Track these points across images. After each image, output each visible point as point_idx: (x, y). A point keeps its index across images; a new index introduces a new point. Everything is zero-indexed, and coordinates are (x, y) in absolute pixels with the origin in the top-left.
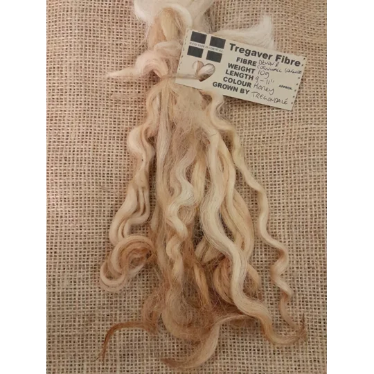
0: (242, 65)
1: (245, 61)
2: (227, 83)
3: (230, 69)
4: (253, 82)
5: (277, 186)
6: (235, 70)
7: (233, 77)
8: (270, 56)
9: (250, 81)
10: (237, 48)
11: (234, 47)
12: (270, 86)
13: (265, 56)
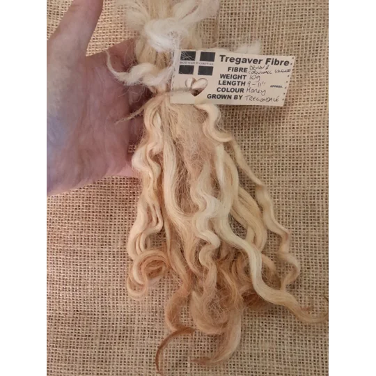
0: (234, 73)
1: (236, 69)
2: (221, 93)
3: (222, 79)
4: (246, 88)
6: (227, 80)
7: (226, 86)
8: (260, 60)
9: (243, 87)
10: (227, 58)
11: (224, 58)
12: (262, 88)
13: (255, 61)
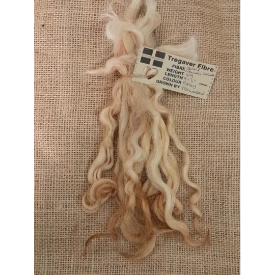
0: (176, 69)
1: (178, 67)
2: (165, 81)
3: (168, 72)
4: (182, 81)
5: (196, 148)
6: (171, 73)
7: (170, 77)
8: (194, 64)
9: (181, 80)
10: (173, 59)
11: (171, 58)
12: (194, 84)
13: (191, 64)
